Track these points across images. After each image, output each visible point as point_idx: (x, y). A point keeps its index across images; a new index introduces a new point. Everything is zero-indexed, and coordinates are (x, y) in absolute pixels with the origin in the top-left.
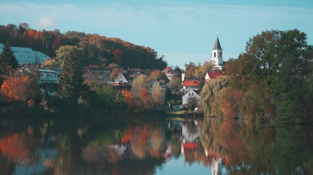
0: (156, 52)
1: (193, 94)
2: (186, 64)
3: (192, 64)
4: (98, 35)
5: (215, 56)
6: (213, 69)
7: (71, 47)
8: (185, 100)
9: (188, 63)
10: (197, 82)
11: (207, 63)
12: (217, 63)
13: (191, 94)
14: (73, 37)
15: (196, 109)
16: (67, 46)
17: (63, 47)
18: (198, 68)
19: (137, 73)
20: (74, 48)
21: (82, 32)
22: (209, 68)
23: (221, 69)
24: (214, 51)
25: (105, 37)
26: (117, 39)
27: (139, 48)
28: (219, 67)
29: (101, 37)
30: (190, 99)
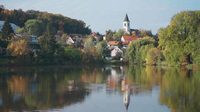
0: (85, 23)
1: (118, 49)
2: (106, 31)
3: (110, 30)
4: (47, 12)
5: (125, 26)
6: (125, 34)
7: (34, 21)
8: (113, 54)
9: (108, 30)
10: (117, 42)
11: (120, 30)
12: (126, 30)
13: (117, 50)
14: (32, 14)
15: (121, 59)
16: (32, 20)
17: (30, 21)
18: (115, 33)
19: (76, 37)
20: (37, 21)
21: (37, 11)
22: (122, 33)
23: (129, 34)
24: (124, 22)
25: (52, 14)
26: (59, 15)
27: (74, 21)
28: (128, 32)
29: (50, 14)
30: (117, 53)
